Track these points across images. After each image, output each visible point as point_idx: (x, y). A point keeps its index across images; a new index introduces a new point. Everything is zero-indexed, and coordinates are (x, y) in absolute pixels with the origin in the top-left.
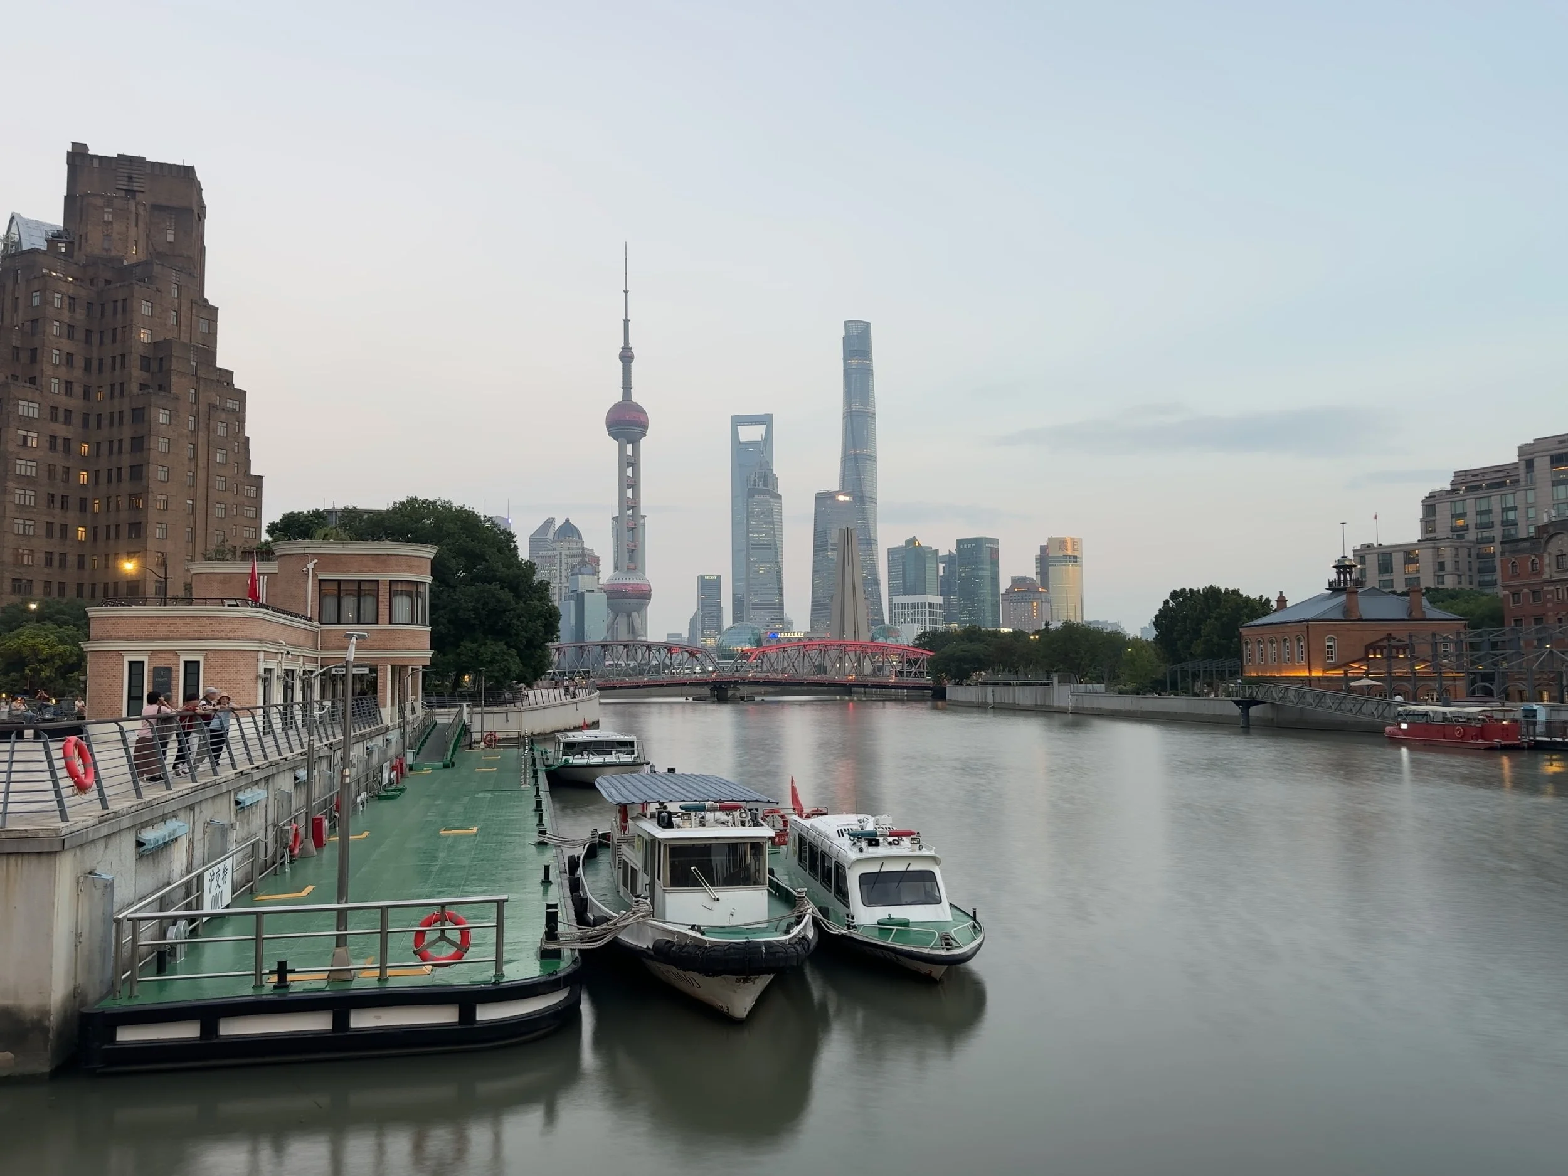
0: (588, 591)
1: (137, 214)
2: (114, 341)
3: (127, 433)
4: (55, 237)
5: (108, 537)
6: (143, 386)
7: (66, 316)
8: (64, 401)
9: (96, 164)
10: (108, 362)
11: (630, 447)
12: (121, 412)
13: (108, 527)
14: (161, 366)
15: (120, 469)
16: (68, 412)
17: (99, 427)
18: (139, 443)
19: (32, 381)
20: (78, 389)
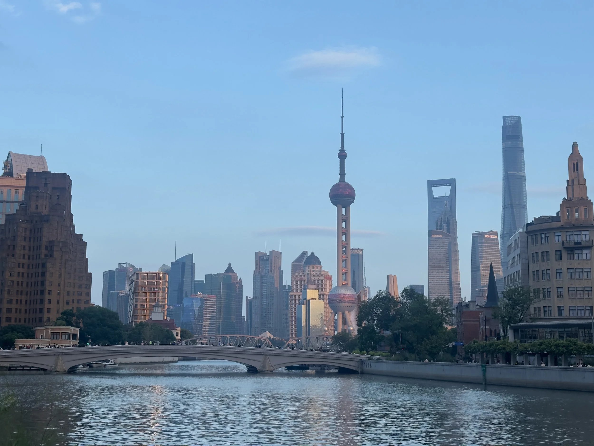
0: (313, 299)
1: (46, 197)
2: (37, 241)
3: (40, 270)
4: (22, 205)
5: (34, 303)
6: (46, 256)
7: (23, 234)
8: (22, 261)
9: (35, 175)
10: (35, 247)
11: (344, 209)
12: (39, 264)
13: (34, 300)
14: (51, 248)
15: (38, 282)
16: (23, 264)
17: (32, 268)
18: (43, 274)
19: (13, 255)
20: (26, 257)
